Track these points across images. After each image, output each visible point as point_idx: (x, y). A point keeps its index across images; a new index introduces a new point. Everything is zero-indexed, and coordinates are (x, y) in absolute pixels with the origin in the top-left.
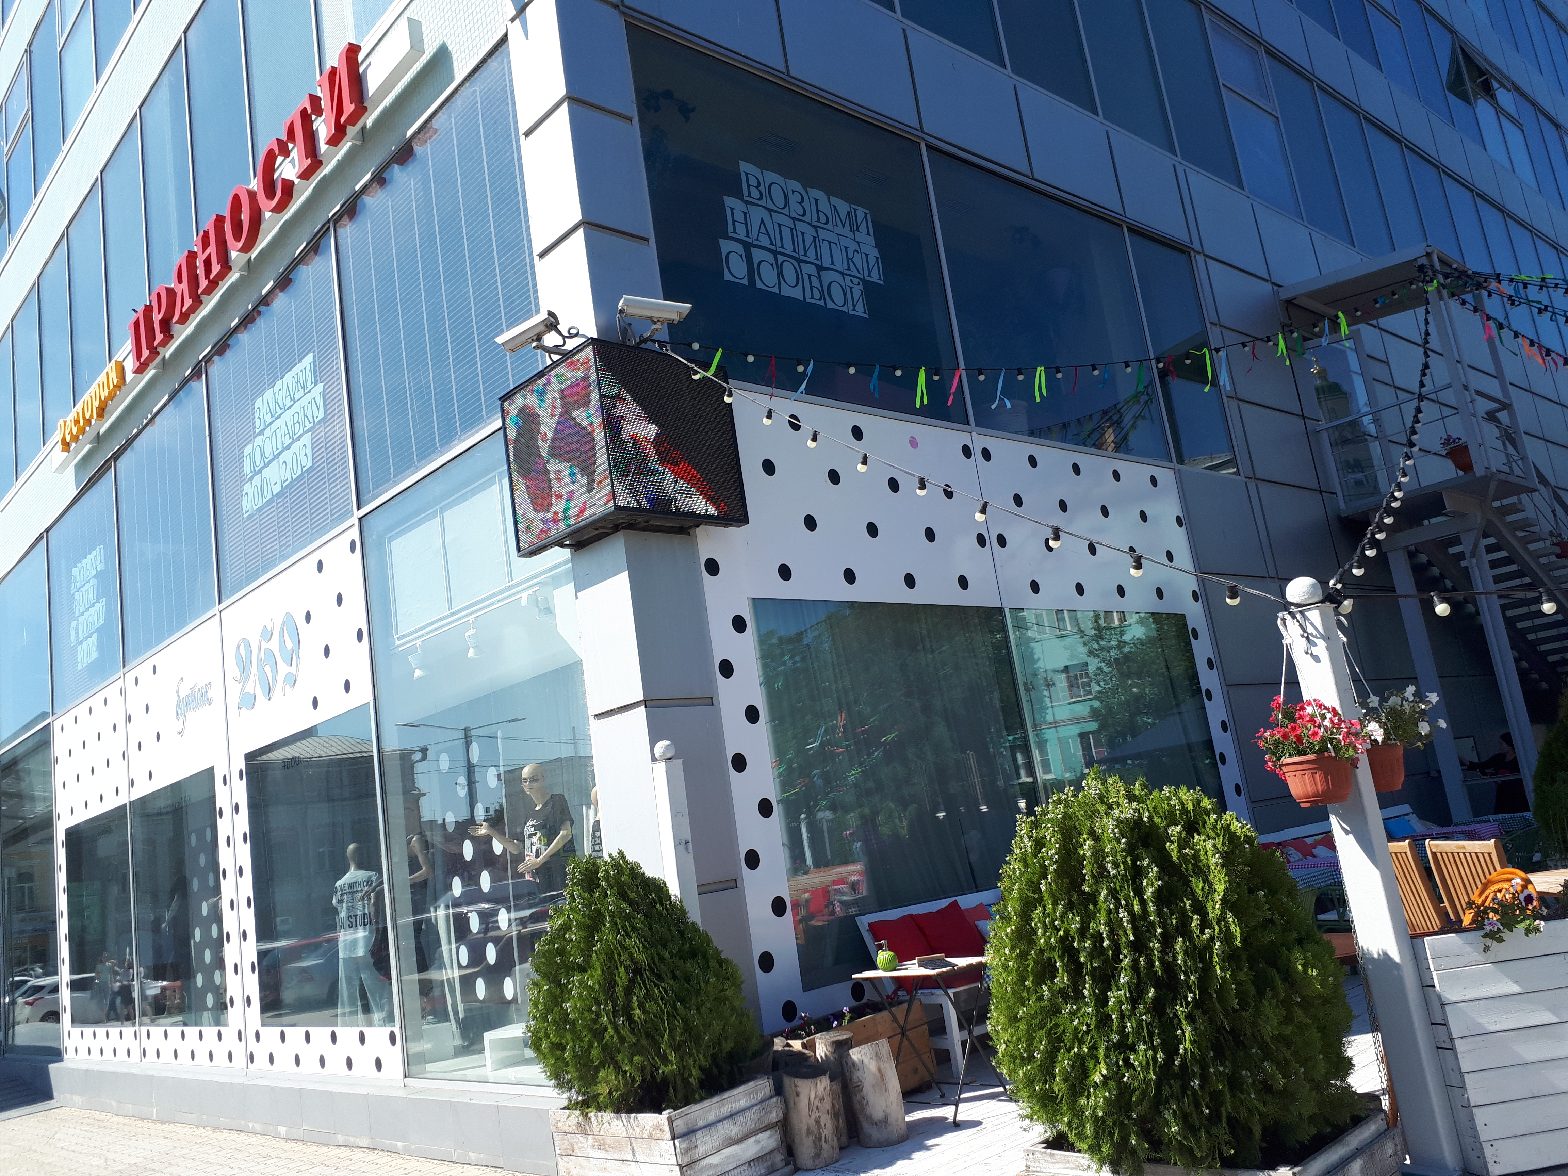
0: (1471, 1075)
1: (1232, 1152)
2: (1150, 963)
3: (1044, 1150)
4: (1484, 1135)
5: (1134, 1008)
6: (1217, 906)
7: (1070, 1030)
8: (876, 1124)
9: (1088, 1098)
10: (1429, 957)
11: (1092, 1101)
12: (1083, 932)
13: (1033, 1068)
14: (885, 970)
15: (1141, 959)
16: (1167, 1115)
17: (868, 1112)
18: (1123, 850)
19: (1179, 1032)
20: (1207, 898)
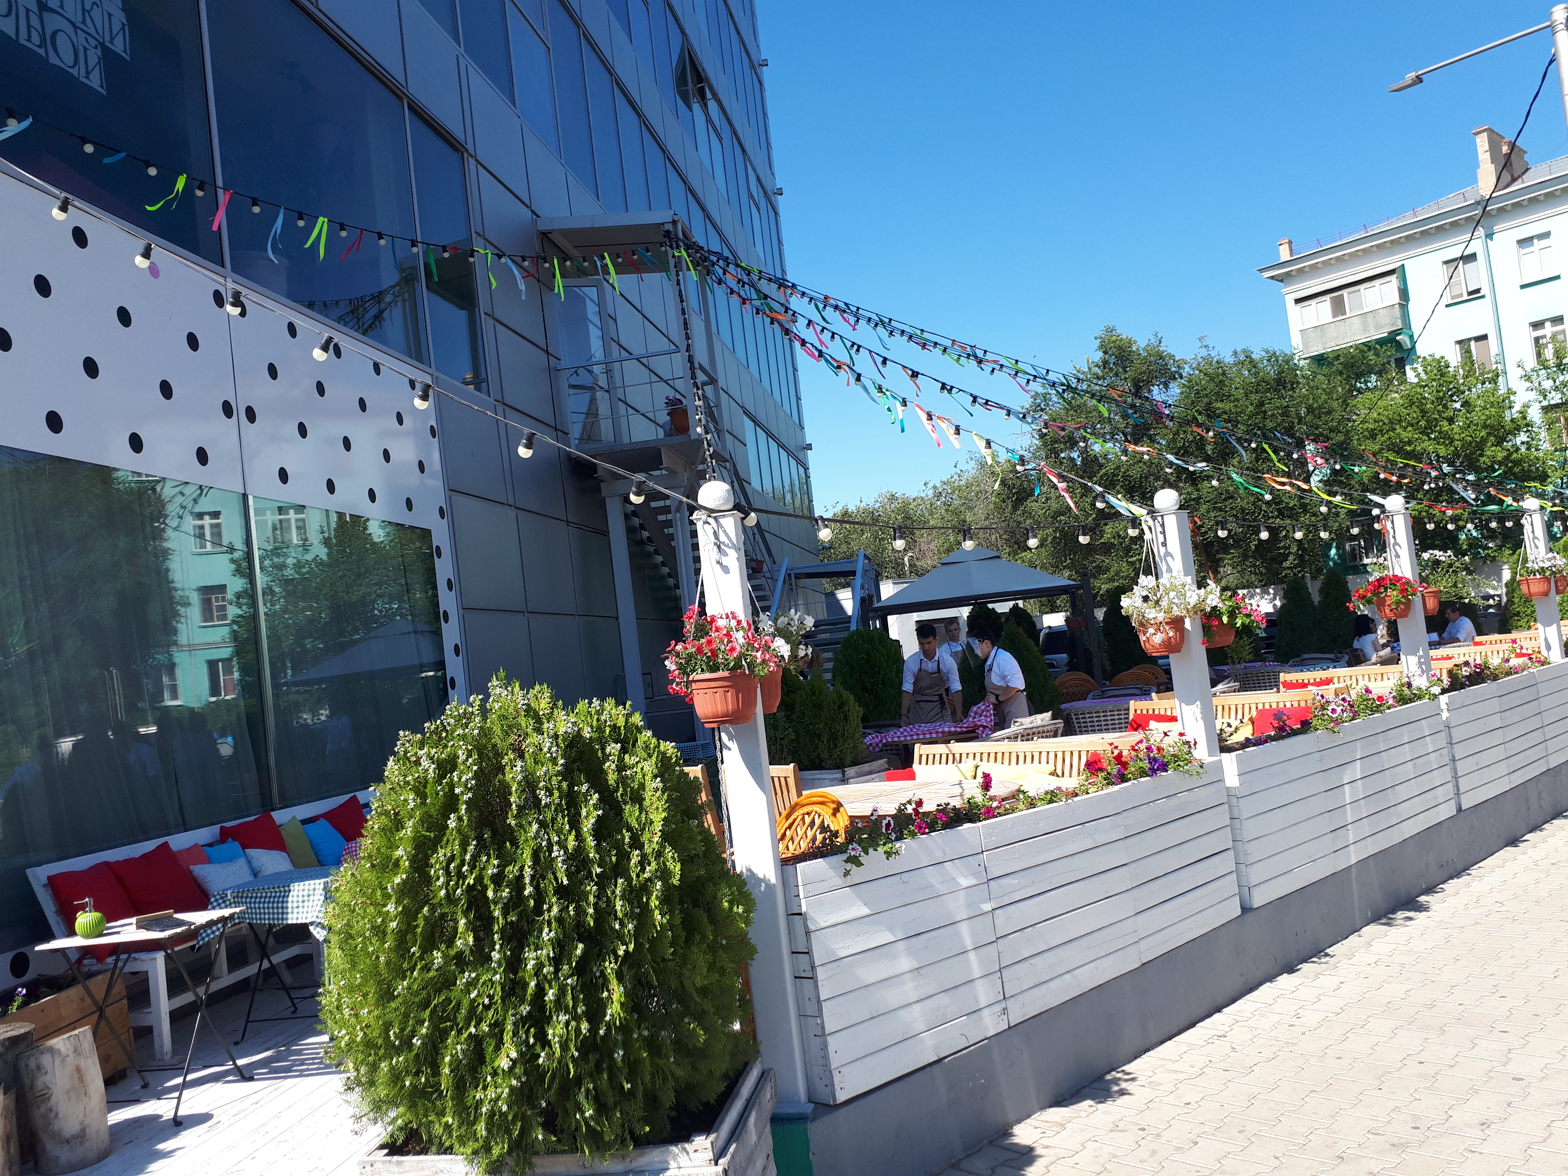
0: (828, 1002)
1: (647, 1129)
2: (580, 912)
3: (388, 1158)
4: (835, 1061)
5: (557, 971)
6: (656, 839)
7: (465, 1003)
8: (68, 1141)
9: (485, 1088)
10: (800, 883)
11: (491, 1093)
12: (498, 880)
13: (406, 1060)
14: (87, 936)
15: (571, 908)
16: (581, 1098)
17: (56, 1128)
18: (559, 773)
19: (605, 994)
20: (643, 829)
